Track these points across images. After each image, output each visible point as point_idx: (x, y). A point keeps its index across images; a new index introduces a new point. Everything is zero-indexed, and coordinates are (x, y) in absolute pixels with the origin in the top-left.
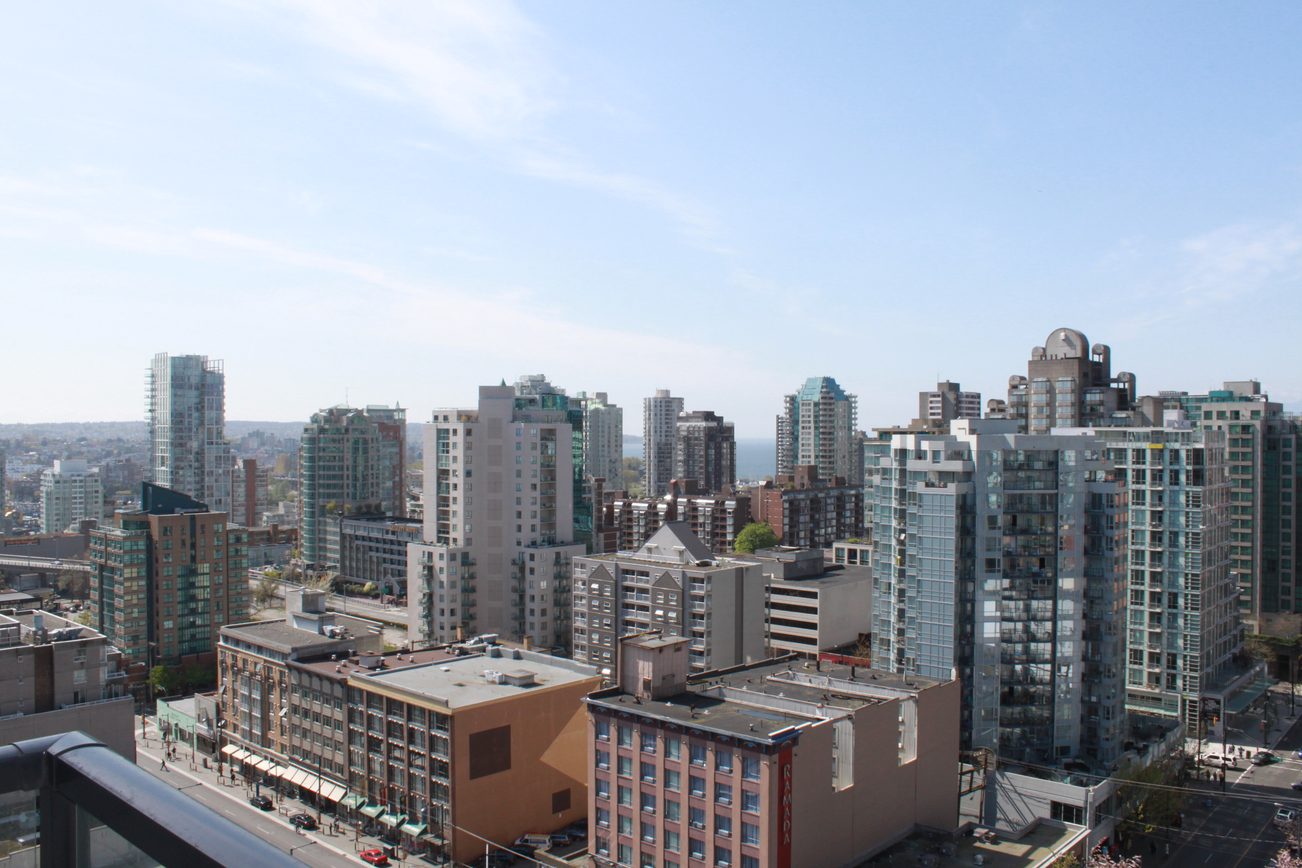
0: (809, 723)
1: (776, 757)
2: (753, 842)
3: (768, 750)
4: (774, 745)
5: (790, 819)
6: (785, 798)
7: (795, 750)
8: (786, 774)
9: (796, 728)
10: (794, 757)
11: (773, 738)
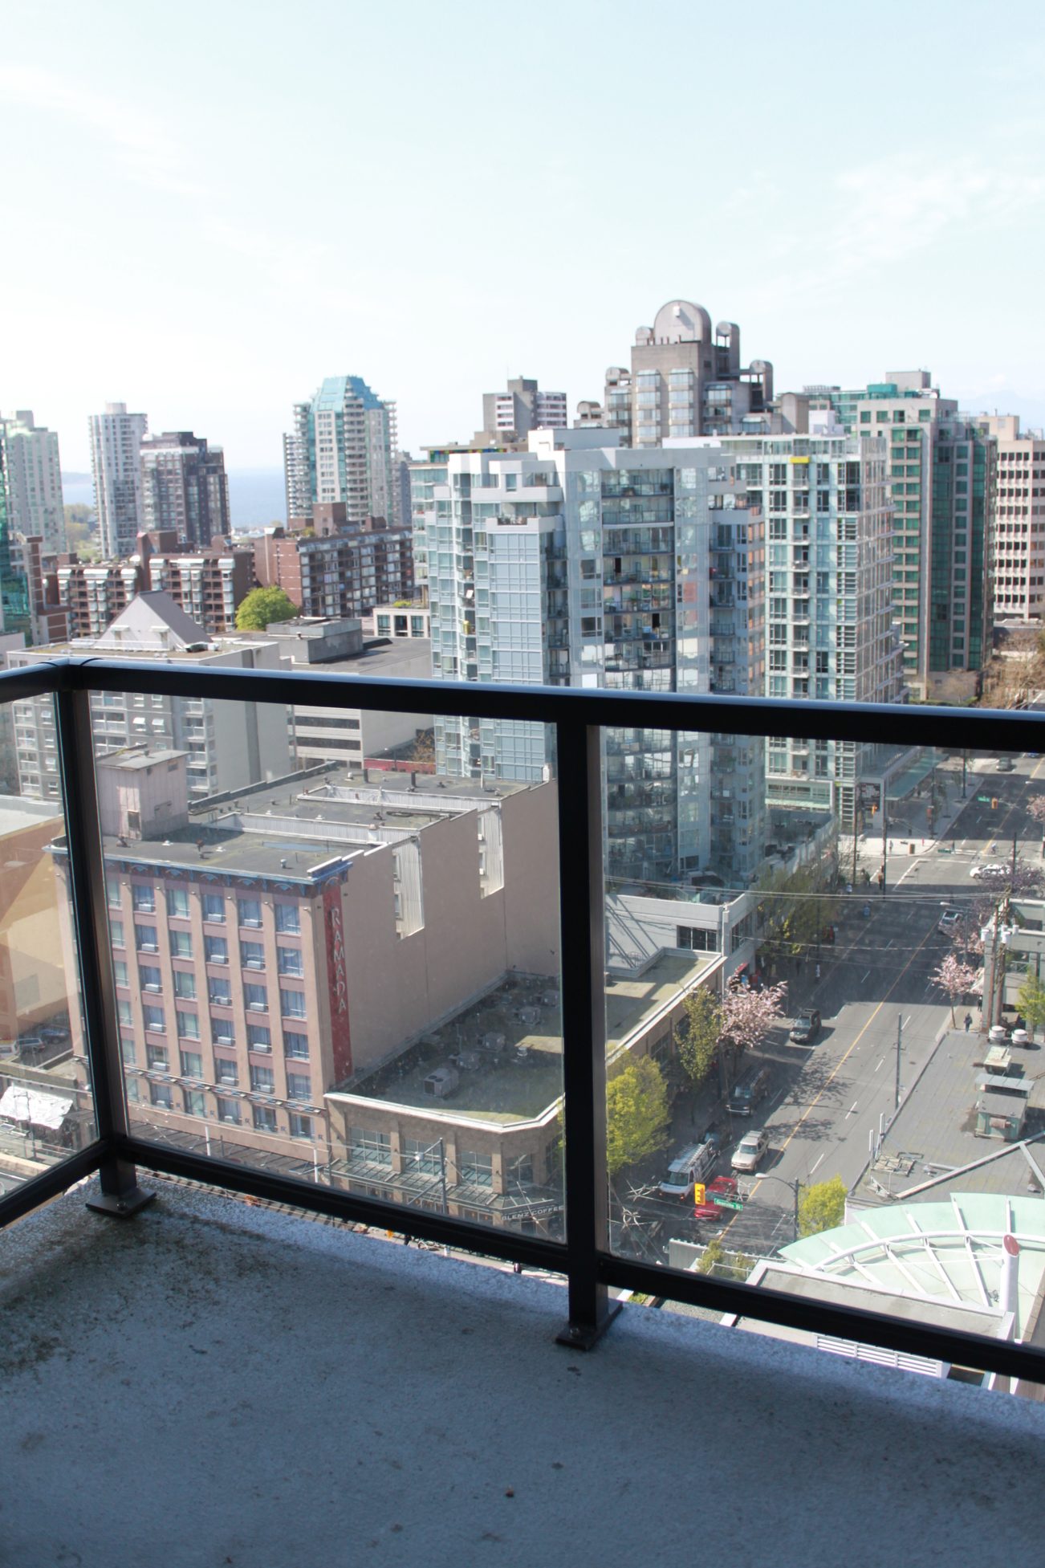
0: (360, 852)
1: (320, 898)
2: (297, 1014)
3: (309, 891)
4: (317, 884)
5: (344, 979)
6: (336, 953)
7: (344, 888)
8: (335, 922)
9: (344, 859)
10: (343, 898)
11: (314, 874)
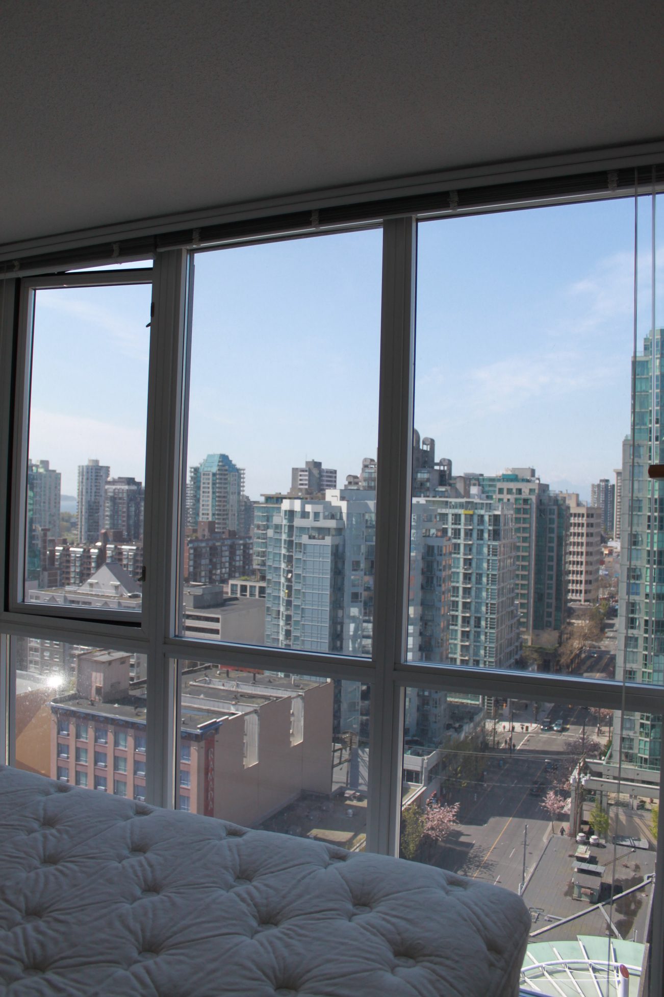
0: (226, 717)
1: (203, 743)
2: (184, 809)
3: (197, 738)
4: (202, 734)
5: (213, 790)
6: (209, 774)
7: (217, 737)
8: (211, 756)
9: (218, 720)
10: (216, 743)
11: (201, 728)
